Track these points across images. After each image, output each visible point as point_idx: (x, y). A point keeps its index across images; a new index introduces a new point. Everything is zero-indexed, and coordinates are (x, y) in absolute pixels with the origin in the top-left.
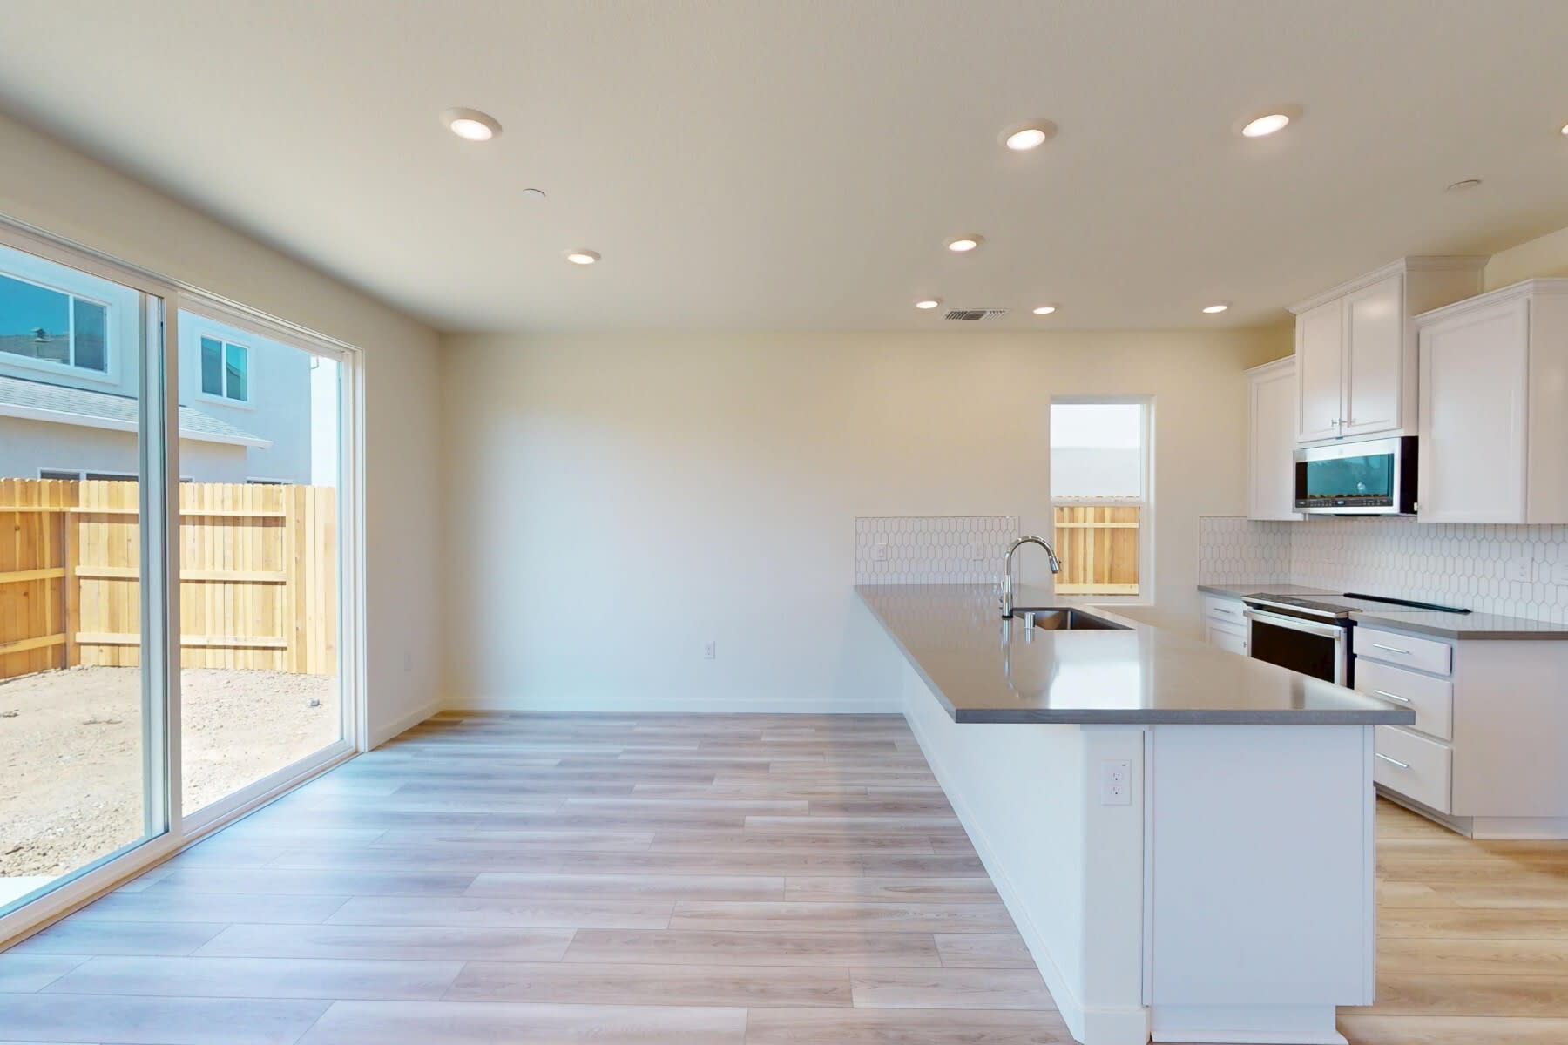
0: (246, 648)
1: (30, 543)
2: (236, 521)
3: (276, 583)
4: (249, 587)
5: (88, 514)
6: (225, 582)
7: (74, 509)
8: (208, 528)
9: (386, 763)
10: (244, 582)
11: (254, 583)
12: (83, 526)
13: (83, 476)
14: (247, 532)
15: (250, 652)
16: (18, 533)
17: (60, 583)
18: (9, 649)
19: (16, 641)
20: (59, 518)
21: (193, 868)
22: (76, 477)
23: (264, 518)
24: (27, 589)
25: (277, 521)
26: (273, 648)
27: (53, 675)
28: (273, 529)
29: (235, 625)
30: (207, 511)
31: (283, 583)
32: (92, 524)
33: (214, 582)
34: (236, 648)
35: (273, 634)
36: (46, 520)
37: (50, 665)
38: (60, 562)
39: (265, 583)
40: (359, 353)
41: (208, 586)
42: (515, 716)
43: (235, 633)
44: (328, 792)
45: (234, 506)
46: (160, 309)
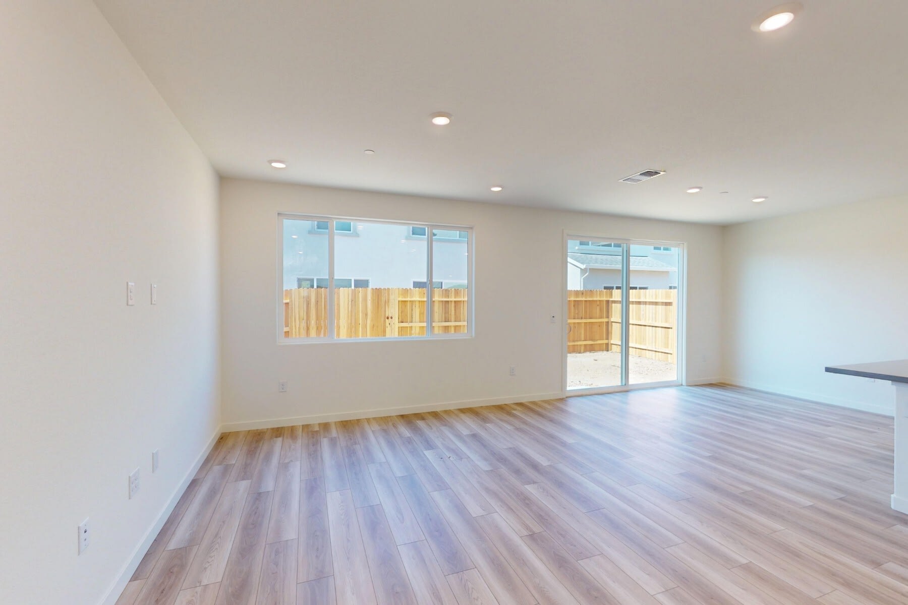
0: (659, 352)
1: (601, 310)
2: (656, 303)
3: (669, 328)
4: (660, 329)
5: (615, 301)
6: (653, 326)
7: (611, 299)
8: (647, 306)
9: (693, 390)
10: (658, 327)
11: (662, 327)
12: (613, 305)
13: (615, 288)
14: (660, 307)
15: (660, 353)
16: (598, 307)
17: (608, 323)
18: (596, 343)
19: (597, 340)
20: (608, 302)
21: (632, 396)
22: (612, 288)
23: (666, 303)
24: (600, 324)
25: (669, 304)
26: (668, 353)
27: (605, 352)
28: (668, 307)
29: (655, 343)
30: (648, 300)
31: (671, 328)
32: (616, 304)
33: (649, 326)
34: (656, 351)
35: (668, 347)
36: (605, 303)
37: (604, 338)
38: (608, 317)
39: (665, 328)
40: (685, 244)
41: (647, 327)
42: (751, 390)
43: (655, 346)
44: (672, 392)
45: (656, 298)
46: (626, 246)
